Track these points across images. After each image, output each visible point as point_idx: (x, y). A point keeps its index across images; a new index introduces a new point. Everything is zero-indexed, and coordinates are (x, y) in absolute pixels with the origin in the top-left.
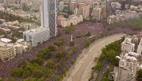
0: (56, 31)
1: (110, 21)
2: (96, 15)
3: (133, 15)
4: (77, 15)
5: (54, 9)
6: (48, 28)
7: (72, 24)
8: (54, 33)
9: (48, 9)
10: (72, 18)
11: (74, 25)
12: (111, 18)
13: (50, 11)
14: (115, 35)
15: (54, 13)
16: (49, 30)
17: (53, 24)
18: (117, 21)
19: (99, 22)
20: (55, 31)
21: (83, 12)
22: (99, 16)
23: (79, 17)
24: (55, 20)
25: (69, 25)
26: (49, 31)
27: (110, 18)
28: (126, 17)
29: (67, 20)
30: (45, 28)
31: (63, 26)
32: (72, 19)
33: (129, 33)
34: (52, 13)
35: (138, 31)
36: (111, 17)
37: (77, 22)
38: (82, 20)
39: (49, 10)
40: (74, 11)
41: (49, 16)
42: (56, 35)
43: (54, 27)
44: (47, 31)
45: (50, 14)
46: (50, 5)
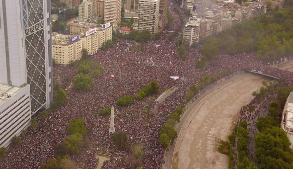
0: (49, 89)
1: (192, 37)
2: (146, 18)
3: (241, 14)
4: (88, 20)
5: (41, 15)
6: (25, 85)
7: (84, 52)
8: (43, 99)
9: (23, 17)
10: (83, 34)
11: (90, 56)
12: (195, 27)
13: (30, 25)
14: (221, 81)
15: (41, 31)
16: (28, 94)
17: (40, 68)
18: (208, 34)
19: (157, 38)
20: (44, 89)
21: (105, 11)
22: (157, 21)
23: (101, 30)
24: (44, 53)
25: (78, 57)
26: (30, 95)
27: (191, 27)
28: (225, 19)
29: (71, 42)
30: (13, 86)
31: (59, 63)
32: (84, 36)
33: (260, 72)
34: (35, 32)
35: (275, 63)
36: (192, 23)
37: (99, 43)
38: (110, 37)
39: (25, 23)
40: (80, 9)
41: (27, 43)
42: (48, 103)
43: (43, 78)
44: (24, 98)
45: (30, 34)
46: (29, 5)
